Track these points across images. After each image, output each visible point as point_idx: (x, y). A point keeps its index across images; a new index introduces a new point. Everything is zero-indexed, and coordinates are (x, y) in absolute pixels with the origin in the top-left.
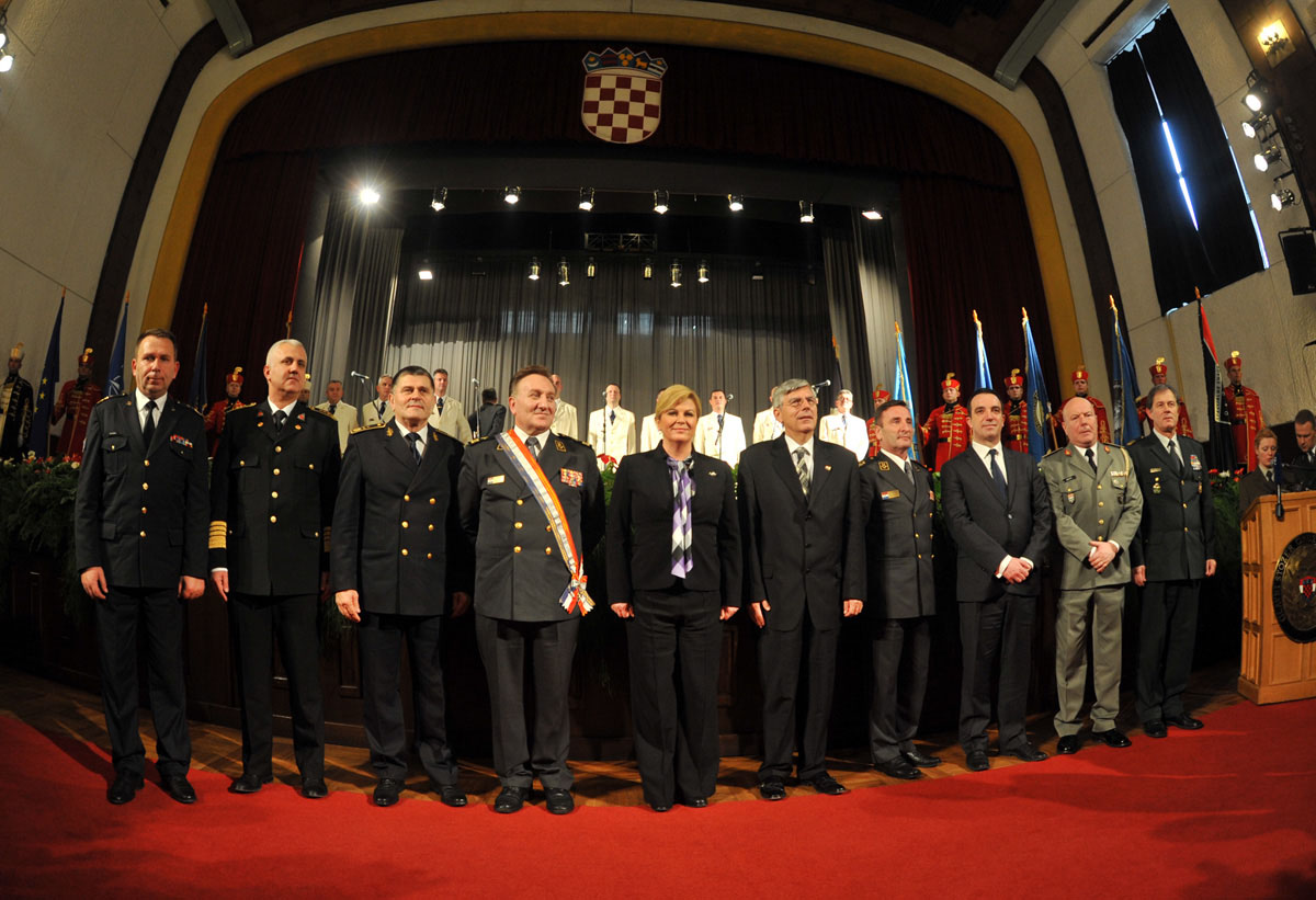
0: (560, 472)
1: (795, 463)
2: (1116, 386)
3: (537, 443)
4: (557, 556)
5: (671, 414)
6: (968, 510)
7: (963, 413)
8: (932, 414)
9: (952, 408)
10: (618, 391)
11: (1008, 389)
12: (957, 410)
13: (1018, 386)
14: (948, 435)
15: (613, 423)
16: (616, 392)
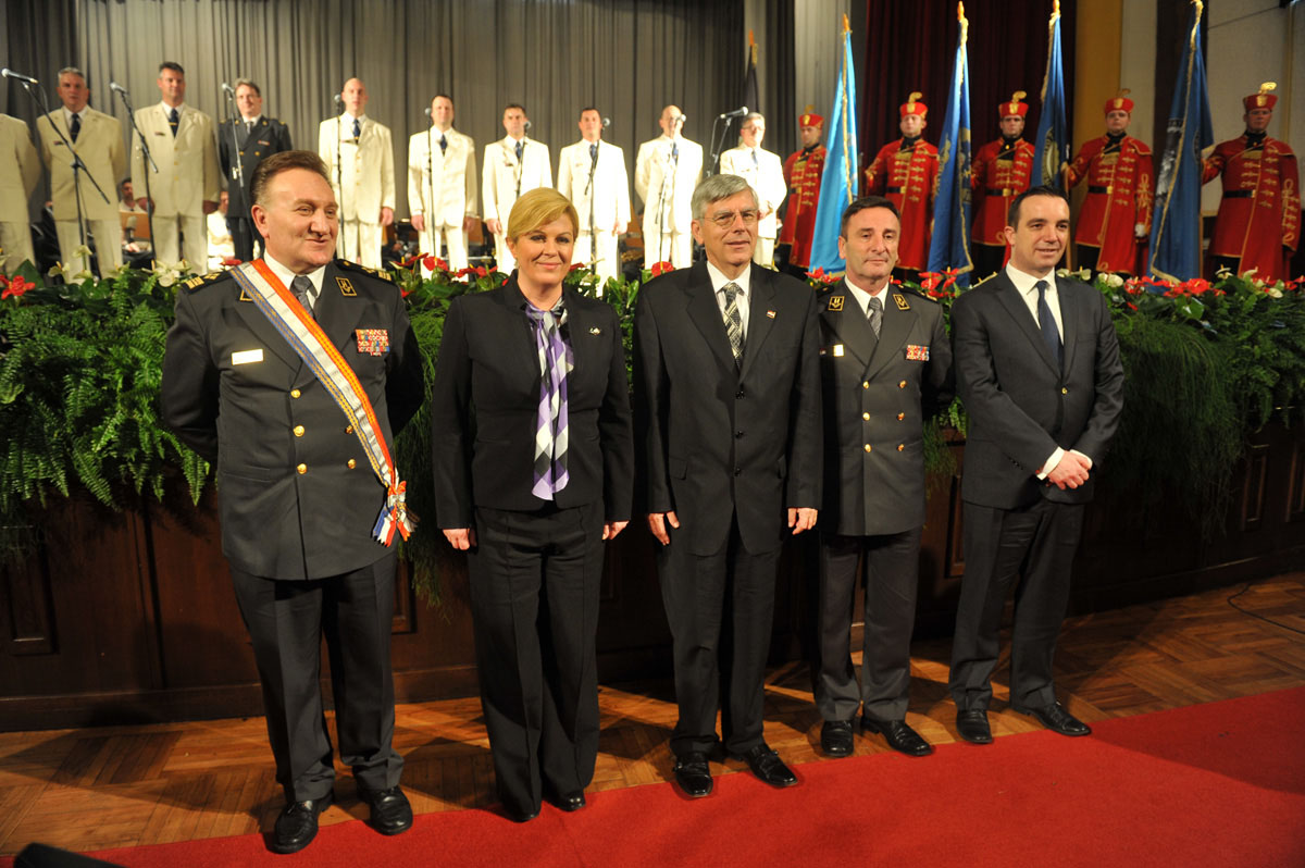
0: (354, 336)
1: (722, 308)
2: (1172, 129)
3: (311, 286)
4: (366, 472)
5: (535, 239)
6: (995, 374)
7: (926, 152)
8: (882, 151)
9: (911, 145)
10: (450, 106)
11: (1002, 120)
12: (919, 147)
13: (1018, 117)
14: (902, 183)
15: (444, 153)
16: (446, 108)
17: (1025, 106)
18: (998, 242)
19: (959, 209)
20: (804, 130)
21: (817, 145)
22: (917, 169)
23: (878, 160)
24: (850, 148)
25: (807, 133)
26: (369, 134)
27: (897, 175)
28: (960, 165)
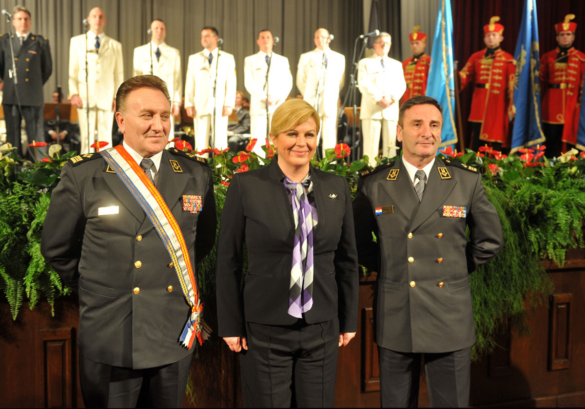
0: (181, 199)
3: (153, 165)
4: (179, 295)
7: (503, 59)
8: (471, 58)
9: (492, 53)
10: (164, 27)
11: (558, 35)
12: (498, 55)
13: (570, 32)
14: (486, 81)
15: (158, 60)
16: (162, 29)
17: (575, 25)
18: (557, 121)
19: (533, 98)
20: (413, 44)
21: (422, 54)
22: (497, 71)
23: (468, 64)
24: (447, 57)
25: (415, 45)
26: (106, 47)
27: (483, 75)
28: (532, 67)
